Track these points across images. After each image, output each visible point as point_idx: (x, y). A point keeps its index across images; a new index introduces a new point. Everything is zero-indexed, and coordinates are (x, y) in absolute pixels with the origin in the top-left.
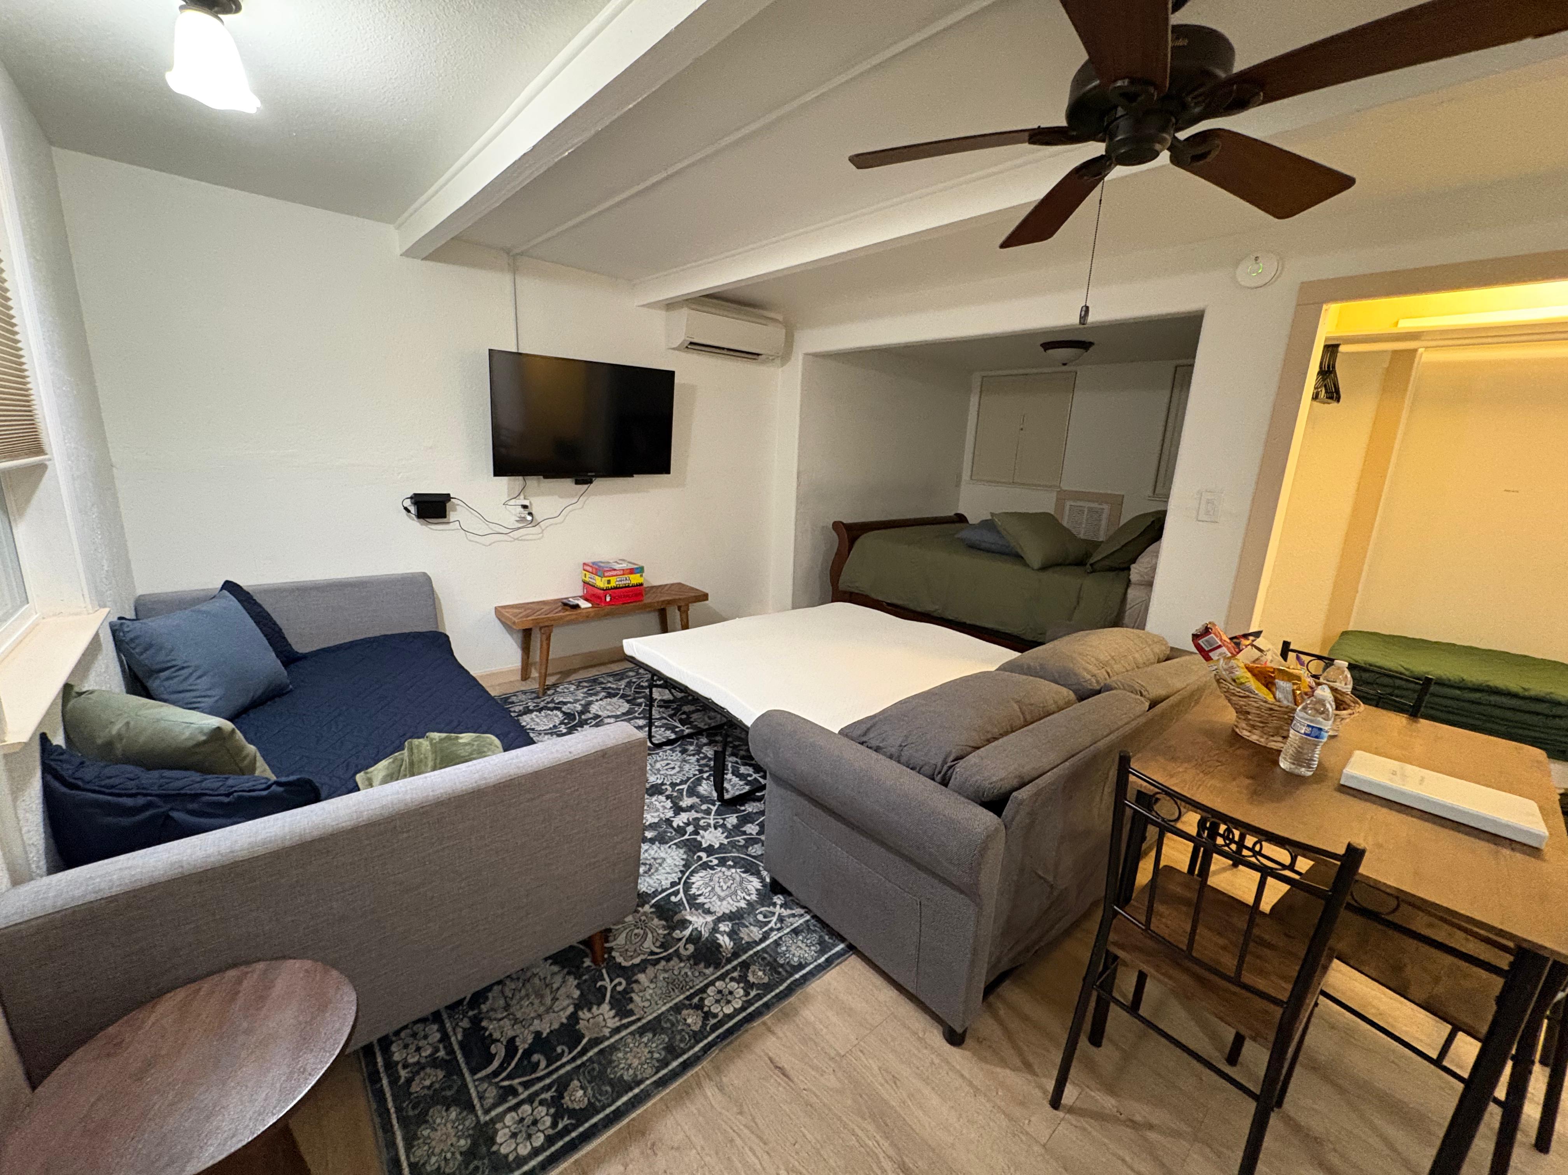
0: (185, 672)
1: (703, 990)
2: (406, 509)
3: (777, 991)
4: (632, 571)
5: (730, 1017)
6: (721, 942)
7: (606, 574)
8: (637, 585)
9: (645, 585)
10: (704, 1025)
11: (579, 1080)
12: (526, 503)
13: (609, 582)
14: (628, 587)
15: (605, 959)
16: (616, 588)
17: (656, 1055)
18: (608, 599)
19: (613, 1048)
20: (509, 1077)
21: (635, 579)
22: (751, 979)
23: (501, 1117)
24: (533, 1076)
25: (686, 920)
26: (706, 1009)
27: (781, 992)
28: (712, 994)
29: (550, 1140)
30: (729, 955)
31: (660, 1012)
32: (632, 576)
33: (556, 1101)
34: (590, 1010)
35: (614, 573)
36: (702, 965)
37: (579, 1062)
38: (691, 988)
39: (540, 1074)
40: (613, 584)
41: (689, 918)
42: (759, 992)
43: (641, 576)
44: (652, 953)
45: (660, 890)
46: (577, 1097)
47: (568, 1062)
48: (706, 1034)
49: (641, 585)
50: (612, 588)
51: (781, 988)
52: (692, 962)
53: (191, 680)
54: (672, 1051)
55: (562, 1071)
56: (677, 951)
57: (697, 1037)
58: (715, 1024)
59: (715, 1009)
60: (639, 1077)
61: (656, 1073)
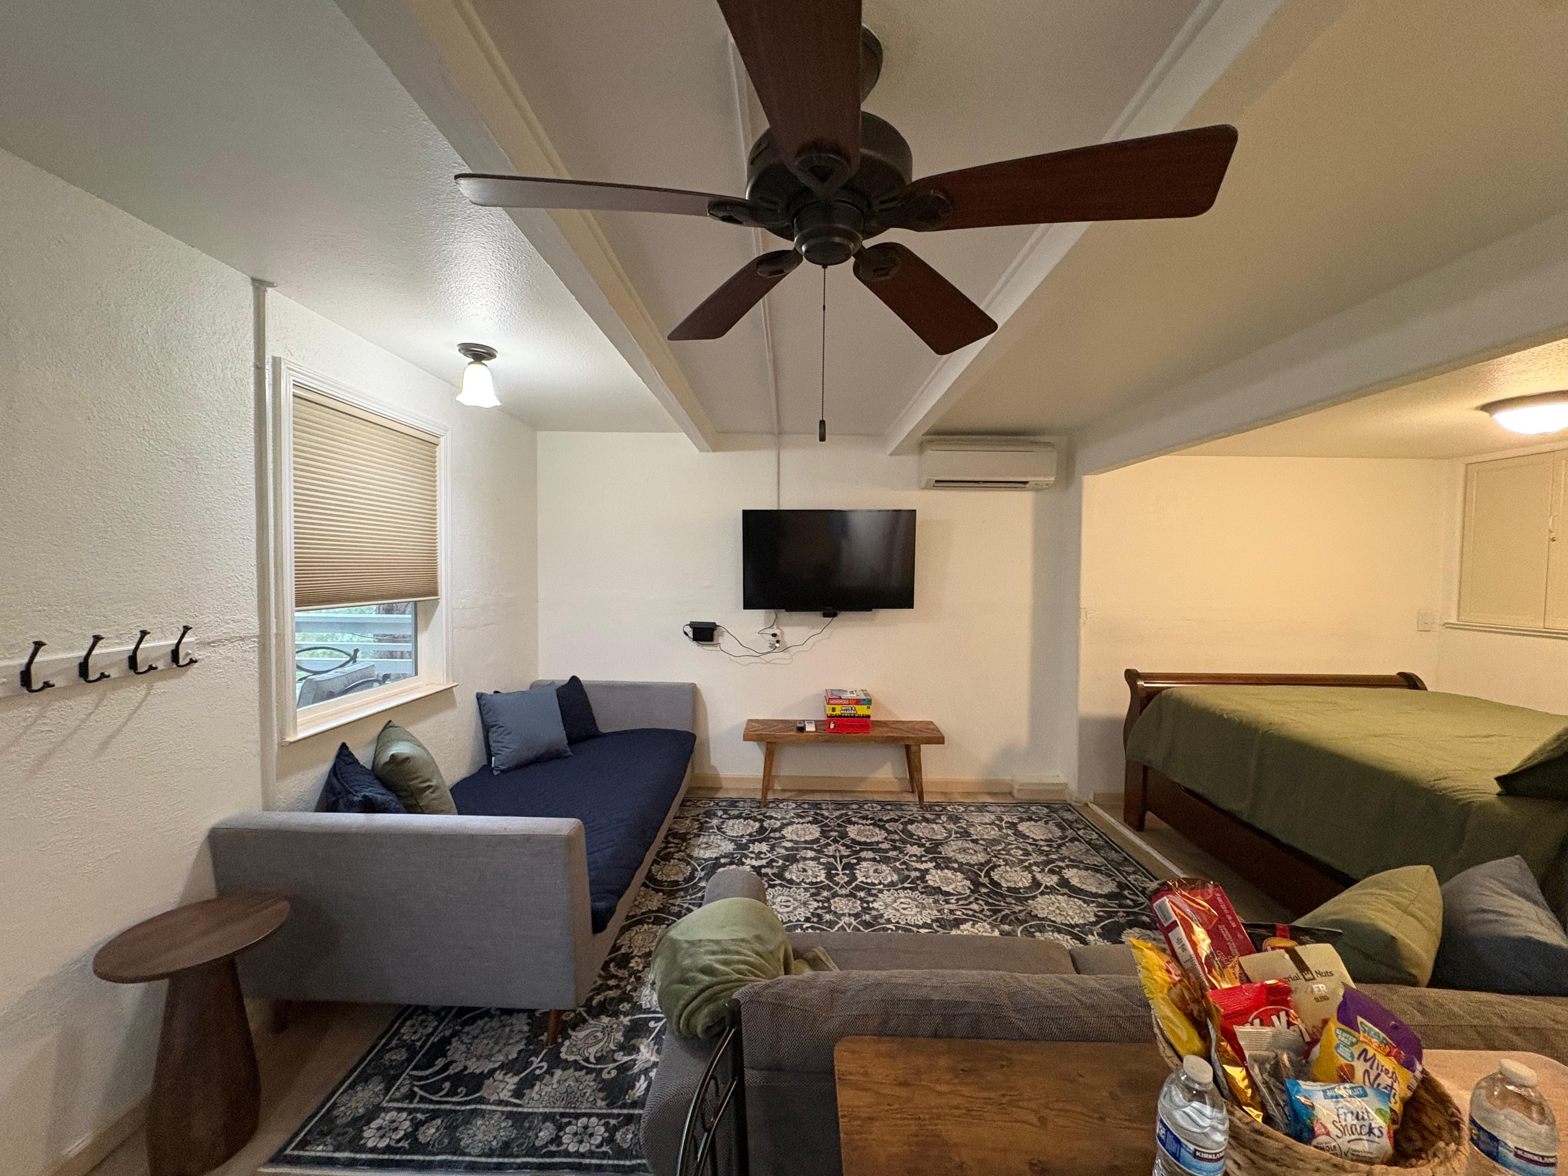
0: (501, 729)
1: (578, 1116)
2: (686, 634)
3: (622, 1163)
4: (858, 702)
5: (567, 1154)
6: (638, 1085)
7: (831, 702)
8: (863, 717)
9: (872, 719)
10: (546, 1146)
11: (442, 1121)
12: (777, 632)
13: (834, 709)
14: (854, 717)
15: (557, 1043)
16: (840, 716)
17: (494, 1143)
18: (832, 726)
19: (482, 1114)
20: (421, 1087)
21: (861, 710)
22: (618, 1136)
23: (389, 1110)
24: (431, 1097)
25: (639, 1049)
26: (561, 1134)
27: (624, 1166)
28: (579, 1125)
29: (388, 1149)
30: (629, 1101)
31: (536, 1110)
32: (857, 707)
33: (417, 1125)
34: (506, 1074)
35: (841, 701)
36: (601, 1095)
37: (458, 1108)
38: (574, 1108)
39: (435, 1098)
40: (838, 712)
41: (642, 1048)
42: (610, 1151)
43: (868, 708)
44: (587, 1060)
45: (652, 1009)
46: (429, 1133)
47: (454, 1103)
48: (537, 1153)
49: (868, 717)
50: (836, 716)
51: (628, 1163)
52: (600, 1086)
53: (502, 736)
54: (505, 1149)
55: (443, 1107)
56: (602, 1070)
57: (533, 1151)
58: (552, 1152)
59: (566, 1139)
60: (467, 1150)
61: (479, 1156)
